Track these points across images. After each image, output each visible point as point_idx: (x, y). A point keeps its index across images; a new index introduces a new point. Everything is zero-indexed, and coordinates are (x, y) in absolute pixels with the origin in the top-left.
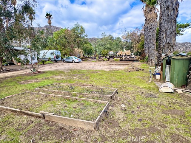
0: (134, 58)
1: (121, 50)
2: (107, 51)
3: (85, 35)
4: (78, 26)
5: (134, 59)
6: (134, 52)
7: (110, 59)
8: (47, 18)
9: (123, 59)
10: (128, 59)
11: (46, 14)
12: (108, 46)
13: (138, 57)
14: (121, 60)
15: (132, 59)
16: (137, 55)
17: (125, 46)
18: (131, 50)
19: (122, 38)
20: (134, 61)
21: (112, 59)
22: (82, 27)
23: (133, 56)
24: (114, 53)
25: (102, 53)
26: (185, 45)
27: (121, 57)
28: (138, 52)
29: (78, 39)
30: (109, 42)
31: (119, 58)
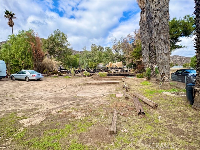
0: (127, 71)
1: (112, 62)
2: (95, 63)
3: (67, 44)
4: (59, 33)
5: (127, 73)
6: (127, 64)
7: (94, 73)
8: (6, 17)
9: (113, 72)
10: (118, 73)
11: (5, 11)
12: (97, 57)
13: (132, 71)
14: (109, 75)
15: (125, 73)
16: (131, 67)
17: (116, 57)
18: (123, 62)
19: (112, 48)
20: (128, 75)
21: (97, 72)
22: (63, 35)
23: (126, 69)
24: (104, 66)
25: (90, 66)
26: (175, 58)
27: (110, 71)
28: (132, 63)
29: (56, 49)
30: (97, 53)
31: (107, 72)
